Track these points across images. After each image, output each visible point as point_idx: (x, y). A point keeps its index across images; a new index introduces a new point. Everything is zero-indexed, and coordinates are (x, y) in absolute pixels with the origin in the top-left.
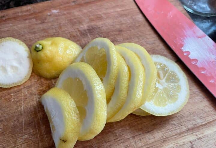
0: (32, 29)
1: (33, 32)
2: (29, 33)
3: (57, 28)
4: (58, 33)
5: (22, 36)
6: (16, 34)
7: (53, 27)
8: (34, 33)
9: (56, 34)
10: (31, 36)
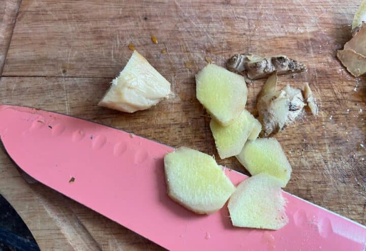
0: (205, 12)
1: (207, 18)
2: (199, 18)
3: (253, 22)
4: (252, 33)
5: (186, 21)
6: (174, 14)
7: (245, 17)
8: (208, 20)
9: (248, 33)
10: (201, 26)
